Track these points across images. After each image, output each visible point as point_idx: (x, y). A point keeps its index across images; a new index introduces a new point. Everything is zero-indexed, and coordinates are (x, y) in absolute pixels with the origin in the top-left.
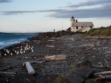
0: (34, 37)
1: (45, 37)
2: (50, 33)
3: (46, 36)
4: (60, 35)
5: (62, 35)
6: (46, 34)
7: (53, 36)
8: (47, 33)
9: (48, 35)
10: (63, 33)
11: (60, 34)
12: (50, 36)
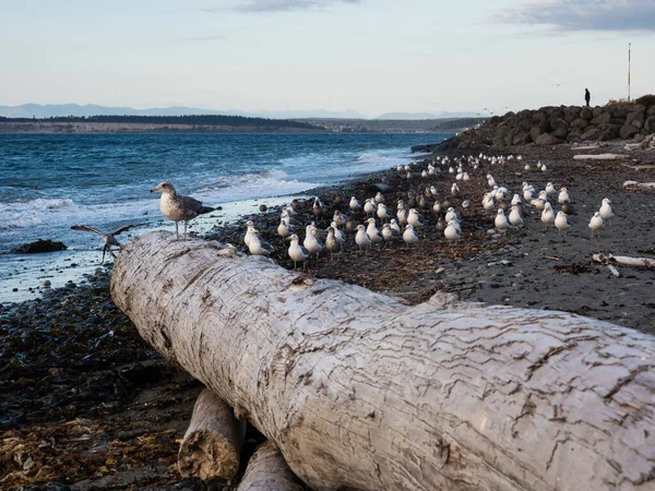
0: (458, 139)
1: (529, 140)
2: (562, 111)
3: (535, 130)
4: (626, 129)
5: (638, 124)
6: (536, 122)
7: (583, 130)
8: (545, 111)
9: (548, 129)
10: (646, 114)
11: (629, 117)
12: (559, 132)
